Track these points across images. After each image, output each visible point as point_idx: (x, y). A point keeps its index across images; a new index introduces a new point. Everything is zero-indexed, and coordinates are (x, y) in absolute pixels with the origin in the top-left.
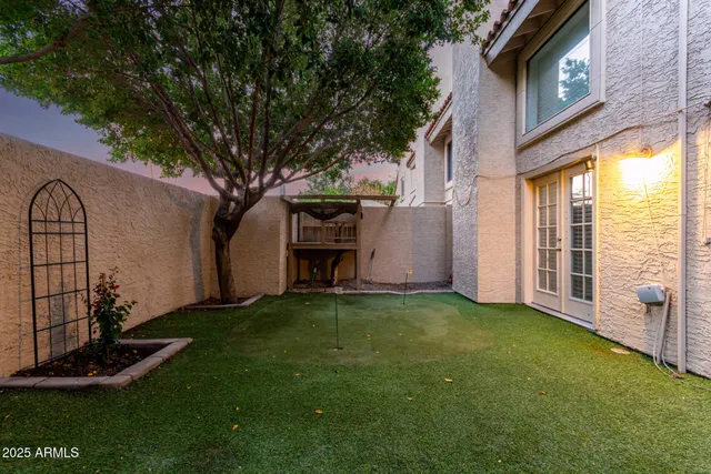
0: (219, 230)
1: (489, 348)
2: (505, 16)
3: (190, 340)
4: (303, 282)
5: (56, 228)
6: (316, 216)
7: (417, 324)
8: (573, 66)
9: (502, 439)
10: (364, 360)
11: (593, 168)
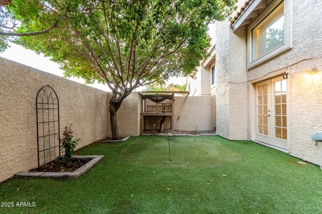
0: (112, 107)
1: (240, 161)
2: (243, 9)
3: (103, 156)
4: (147, 130)
5: (46, 106)
6: (153, 100)
7: (204, 150)
8: (272, 31)
9: (256, 203)
10: (183, 166)
11: (287, 78)
